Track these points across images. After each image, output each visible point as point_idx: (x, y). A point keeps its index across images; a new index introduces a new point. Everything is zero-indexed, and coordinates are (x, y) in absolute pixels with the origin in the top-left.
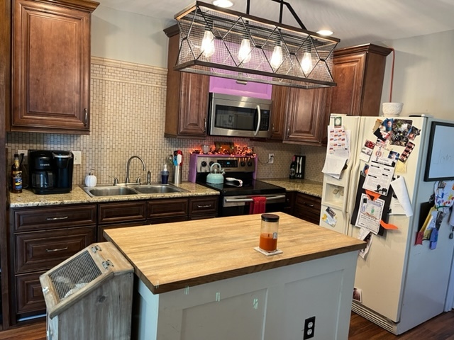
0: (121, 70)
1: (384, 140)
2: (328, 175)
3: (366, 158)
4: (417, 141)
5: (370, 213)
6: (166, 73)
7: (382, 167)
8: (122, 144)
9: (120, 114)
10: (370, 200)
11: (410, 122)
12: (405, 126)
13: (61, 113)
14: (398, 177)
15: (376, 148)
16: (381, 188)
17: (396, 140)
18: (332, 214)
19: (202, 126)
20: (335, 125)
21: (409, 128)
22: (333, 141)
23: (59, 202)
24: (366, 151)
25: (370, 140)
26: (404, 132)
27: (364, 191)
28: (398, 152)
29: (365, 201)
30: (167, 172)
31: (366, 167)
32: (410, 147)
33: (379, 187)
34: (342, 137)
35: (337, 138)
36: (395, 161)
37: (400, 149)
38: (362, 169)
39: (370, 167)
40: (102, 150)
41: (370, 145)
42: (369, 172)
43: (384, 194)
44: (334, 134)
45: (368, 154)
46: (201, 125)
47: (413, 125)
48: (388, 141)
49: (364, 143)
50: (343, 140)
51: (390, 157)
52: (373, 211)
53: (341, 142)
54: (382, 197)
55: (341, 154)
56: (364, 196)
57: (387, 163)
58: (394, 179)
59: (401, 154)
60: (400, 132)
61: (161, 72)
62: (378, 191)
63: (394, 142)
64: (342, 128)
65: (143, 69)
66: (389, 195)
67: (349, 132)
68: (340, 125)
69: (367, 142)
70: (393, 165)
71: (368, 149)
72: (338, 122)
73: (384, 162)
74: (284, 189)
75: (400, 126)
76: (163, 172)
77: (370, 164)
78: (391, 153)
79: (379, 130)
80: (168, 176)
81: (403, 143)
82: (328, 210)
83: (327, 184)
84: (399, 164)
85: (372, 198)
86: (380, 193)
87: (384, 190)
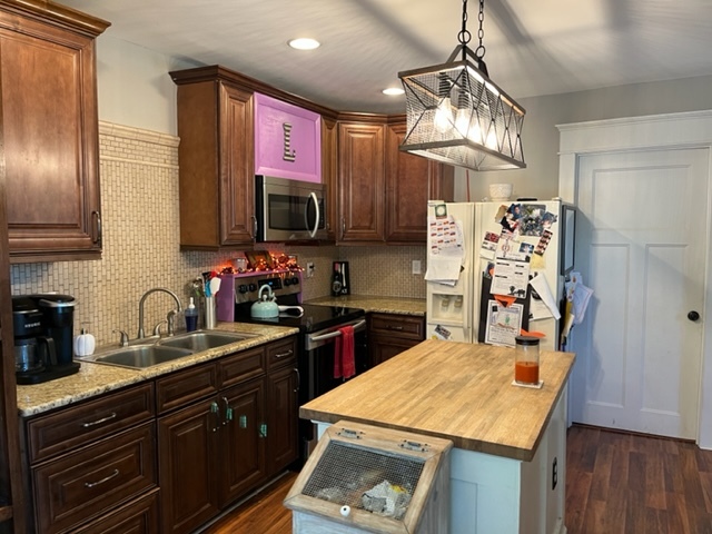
0: (112, 138)
1: (512, 230)
2: (433, 282)
3: (490, 255)
4: (554, 228)
5: (503, 323)
6: (177, 144)
7: (513, 264)
8: (121, 271)
9: (115, 218)
10: (502, 307)
11: (543, 207)
12: (536, 213)
13: (55, 222)
14: (536, 274)
15: (502, 242)
16: (516, 290)
17: (527, 230)
18: (446, 334)
19: (251, 228)
20: (437, 216)
21: (541, 213)
22: (435, 237)
23: (102, 389)
24: (488, 246)
25: (491, 232)
26: (537, 219)
27: (492, 297)
28: (531, 244)
29: (495, 309)
30: (195, 309)
31: (490, 267)
32: (546, 236)
33: (512, 288)
34: (450, 231)
35: (443, 232)
36: (530, 255)
37: (534, 240)
38: (485, 269)
39: (496, 266)
40: (91, 285)
41: (491, 237)
42: (495, 272)
43: (522, 296)
44: (437, 227)
45: (491, 249)
46: (248, 228)
47: (547, 211)
48: (516, 231)
49: (484, 236)
50: (453, 234)
51: (521, 250)
52: (508, 320)
53: (449, 237)
54: (518, 301)
55: (450, 253)
56: (491, 303)
57: (518, 258)
58: (531, 278)
59: (536, 246)
60: (532, 220)
61: (170, 143)
62: (512, 294)
63: (524, 232)
64: (448, 219)
65: (145, 138)
66: (527, 296)
67: (459, 222)
68: (445, 215)
69: (488, 235)
70: (528, 259)
71: (490, 244)
72: (441, 211)
73: (514, 258)
74: (363, 311)
75: (531, 212)
76: (188, 310)
77: (495, 262)
78: (523, 245)
79: (505, 218)
80: (197, 317)
81: (538, 233)
82: (438, 329)
83: (434, 295)
84: (535, 258)
85: (505, 304)
86: (516, 296)
87: (520, 292)
